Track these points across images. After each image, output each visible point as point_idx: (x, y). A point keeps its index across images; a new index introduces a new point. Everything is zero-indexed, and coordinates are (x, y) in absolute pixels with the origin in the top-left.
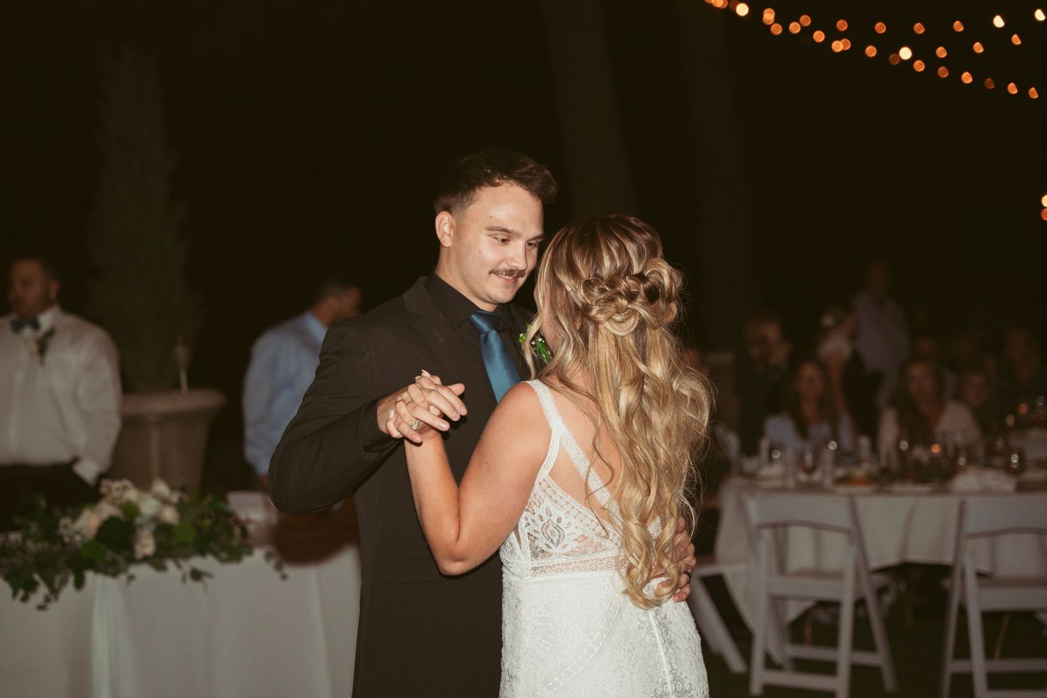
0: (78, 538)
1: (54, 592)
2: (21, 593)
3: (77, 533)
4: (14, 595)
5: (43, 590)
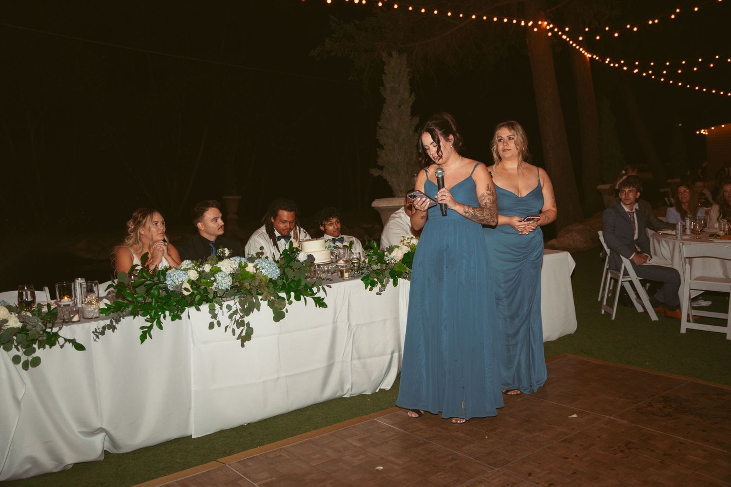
0: (392, 261)
1: (384, 286)
2: (369, 287)
3: (392, 259)
4: (366, 288)
5: (379, 285)
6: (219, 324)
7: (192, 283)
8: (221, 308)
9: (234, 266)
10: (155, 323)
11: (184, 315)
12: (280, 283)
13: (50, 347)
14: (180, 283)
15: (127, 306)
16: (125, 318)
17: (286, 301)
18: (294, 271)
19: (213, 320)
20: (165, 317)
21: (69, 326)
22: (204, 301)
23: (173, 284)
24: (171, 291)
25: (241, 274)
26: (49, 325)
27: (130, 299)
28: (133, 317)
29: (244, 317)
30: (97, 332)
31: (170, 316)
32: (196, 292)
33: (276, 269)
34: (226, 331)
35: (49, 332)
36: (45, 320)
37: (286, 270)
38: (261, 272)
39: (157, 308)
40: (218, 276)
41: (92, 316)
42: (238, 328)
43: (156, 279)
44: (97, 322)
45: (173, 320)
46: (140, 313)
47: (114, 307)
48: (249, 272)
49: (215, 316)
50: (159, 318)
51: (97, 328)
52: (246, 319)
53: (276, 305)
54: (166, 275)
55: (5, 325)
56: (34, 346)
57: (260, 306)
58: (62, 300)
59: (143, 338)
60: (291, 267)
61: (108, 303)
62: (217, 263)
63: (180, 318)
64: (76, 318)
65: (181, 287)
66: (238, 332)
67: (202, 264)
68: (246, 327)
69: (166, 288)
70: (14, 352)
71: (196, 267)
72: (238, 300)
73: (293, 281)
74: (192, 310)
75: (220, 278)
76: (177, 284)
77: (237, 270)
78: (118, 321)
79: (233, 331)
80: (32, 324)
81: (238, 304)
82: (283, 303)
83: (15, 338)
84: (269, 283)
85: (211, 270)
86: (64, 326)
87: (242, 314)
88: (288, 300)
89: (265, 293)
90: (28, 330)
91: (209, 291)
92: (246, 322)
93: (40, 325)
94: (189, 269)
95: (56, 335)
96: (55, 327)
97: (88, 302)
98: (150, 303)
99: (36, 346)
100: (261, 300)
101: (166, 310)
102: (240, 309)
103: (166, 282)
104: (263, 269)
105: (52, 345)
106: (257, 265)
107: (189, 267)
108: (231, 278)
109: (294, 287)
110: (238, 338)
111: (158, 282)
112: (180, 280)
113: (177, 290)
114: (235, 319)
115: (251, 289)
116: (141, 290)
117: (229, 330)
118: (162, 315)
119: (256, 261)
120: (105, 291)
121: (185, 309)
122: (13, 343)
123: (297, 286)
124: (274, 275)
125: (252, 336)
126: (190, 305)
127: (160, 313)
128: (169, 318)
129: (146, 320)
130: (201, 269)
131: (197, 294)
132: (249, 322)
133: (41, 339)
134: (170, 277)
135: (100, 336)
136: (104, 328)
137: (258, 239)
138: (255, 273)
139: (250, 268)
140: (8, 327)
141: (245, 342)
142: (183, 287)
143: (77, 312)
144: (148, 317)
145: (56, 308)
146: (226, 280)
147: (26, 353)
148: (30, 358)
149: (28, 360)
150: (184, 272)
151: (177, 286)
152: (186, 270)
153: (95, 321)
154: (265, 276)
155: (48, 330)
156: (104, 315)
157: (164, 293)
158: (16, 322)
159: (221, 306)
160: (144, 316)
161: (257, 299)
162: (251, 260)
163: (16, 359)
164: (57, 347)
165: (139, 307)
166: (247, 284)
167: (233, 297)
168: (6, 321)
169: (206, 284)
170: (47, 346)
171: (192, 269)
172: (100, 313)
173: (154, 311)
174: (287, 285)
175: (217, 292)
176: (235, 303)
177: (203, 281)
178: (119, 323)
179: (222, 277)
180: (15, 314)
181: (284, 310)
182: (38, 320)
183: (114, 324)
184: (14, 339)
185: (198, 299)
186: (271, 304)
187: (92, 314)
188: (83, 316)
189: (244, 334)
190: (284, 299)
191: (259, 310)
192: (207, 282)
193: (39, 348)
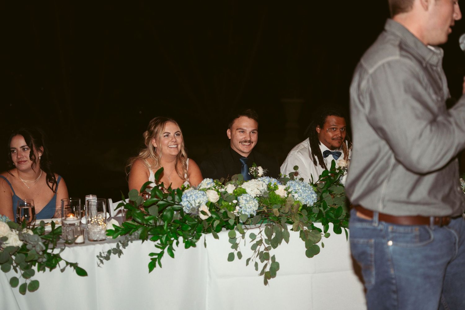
6: (240, 255)
7: (211, 205)
8: (243, 237)
9: (261, 188)
10: (166, 250)
11: (200, 243)
12: (316, 210)
13: (51, 270)
14: (197, 205)
15: (136, 229)
16: (134, 242)
17: (323, 233)
18: (334, 197)
19: (233, 251)
20: (177, 243)
21: (72, 248)
22: (224, 227)
23: (189, 205)
24: (187, 214)
25: (270, 198)
26: (51, 246)
27: (140, 221)
28: (141, 241)
29: (270, 249)
30: (101, 256)
31: (184, 242)
32: (214, 216)
33: (312, 193)
34: (247, 264)
35: (50, 254)
36: (47, 240)
37: (324, 195)
38: (294, 196)
39: (169, 232)
40: (242, 199)
41: (98, 238)
42: (262, 262)
43: (170, 199)
44: (102, 245)
45: (186, 247)
46: (150, 237)
47: (123, 230)
48: (279, 196)
49: (235, 246)
50: (171, 244)
51: (102, 252)
52: (272, 252)
53: (310, 238)
54: (182, 195)
55: (4, 243)
56: (33, 268)
57: (289, 237)
58: (68, 219)
59: (152, 266)
60: (330, 193)
61: (117, 224)
62: (242, 184)
63: (194, 246)
64: (80, 239)
65: (198, 209)
66: (261, 266)
67: (224, 184)
68: (270, 261)
69: (181, 210)
70: (12, 273)
71: (217, 188)
72: (264, 229)
73: (332, 209)
74: (209, 237)
75: (244, 202)
76: (194, 205)
77: (264, 193)
78: (125, 245)
79: (256, 265)
80: (32, 243)
81: (263, 233)
82: (318, 235)
83: (13, 257)
84: (302, 211)
85: (234, 192)
86: (67, 248)
87: (267, 246)
88: (325, 232)
89: (296, 222)
90: (28, 250)
91: (230, 216)
92: (271, 255)
93: (40, 245)
94: (209, 189)
95: (57, 258)
96: (57, 248)
97: (95, 222)
98: (162, 227)
99: (35, 268)
100: (292, 230)
101: (180, 235)
102: (265, 239)
103: (182, 203)
104: (296, 192)
105: (52, 267)
106: (289, 188)
107: (209, 186)
108: (257, 202)
109: (334, 217)
110: (261, 274)
111: (173, 202)
112: (197, 201)
113: (194, 213)
114: (259, 251)
115: (280, 216)
116: (153, 211)
117: (252, 264)
118: (175, 241)
119: (288, 183)
120: (115, 210)
121: (201, 235)
122: (12, 264)
123: (337, 216)
124: (309, 200)
125: (277, 272)
126: (207, 231)
127: (172, 239)
128: (182, 244)
129: (156, 246)
130: (223, 190)
131: (216, 219)
132: (274, 256)
133: (40, 260)
134: (187, 197)
135: (104, 261)
136: (109, 252)
137: (298, 155)
138: (286, 198)
139: (281, 191)
140: (8, 245)
141: (269, 279)
142: (200, 209)
143: (82, 232)
144: (159, 242)
145: (60, 227)
146: (251, 205)
147: (25, 276)
148: (28, 282)
149: (26, 284)
150: (202, 192)
151: (193, 208)
152: (205, 190)
153: (100, 244)
154: (298, 201)
155: (49, 251)
156: (111, 237)
157: (179, 216)
158: (16, 240)
159: (243, 234)
160: (154, 241)
161: (286, 229)
162: (283, 181)
163: (14, 282)
164: (57, 270)
165: (149, 231)
166: (275, 210)
167: (259, 225)
168: (5, 239)
169: (227, 208)
170: (47, 269)
171: (212, 189)
172: (108, 235)
173: (165, 235)
174: (324, 214)
175: (238, 217)
176: (260, 232)
177: (224, 203)
178: (126, 247)
179: (246, 200)
180: (16, 232)
181: (319, 244)
182: (38, 240)
183: (121, 248)
184: (12, 259)
185: (217, 225)
186: (304, 236)
187: (98, 236)
188: (88, 237)
189: (268, 269)
190: (320, 231)
191: (287, 241)
192: (228, 205)
193: (38, 271)
